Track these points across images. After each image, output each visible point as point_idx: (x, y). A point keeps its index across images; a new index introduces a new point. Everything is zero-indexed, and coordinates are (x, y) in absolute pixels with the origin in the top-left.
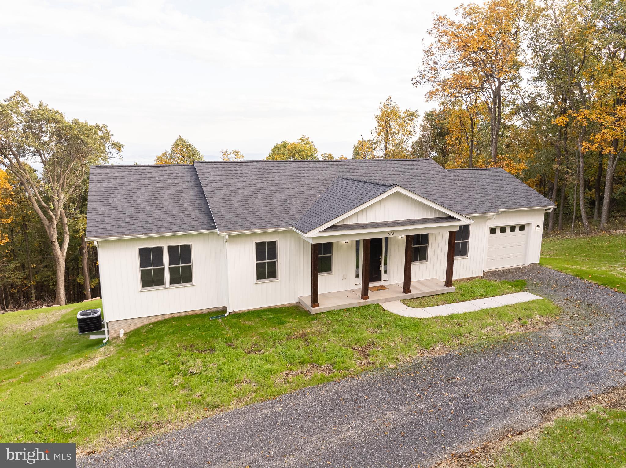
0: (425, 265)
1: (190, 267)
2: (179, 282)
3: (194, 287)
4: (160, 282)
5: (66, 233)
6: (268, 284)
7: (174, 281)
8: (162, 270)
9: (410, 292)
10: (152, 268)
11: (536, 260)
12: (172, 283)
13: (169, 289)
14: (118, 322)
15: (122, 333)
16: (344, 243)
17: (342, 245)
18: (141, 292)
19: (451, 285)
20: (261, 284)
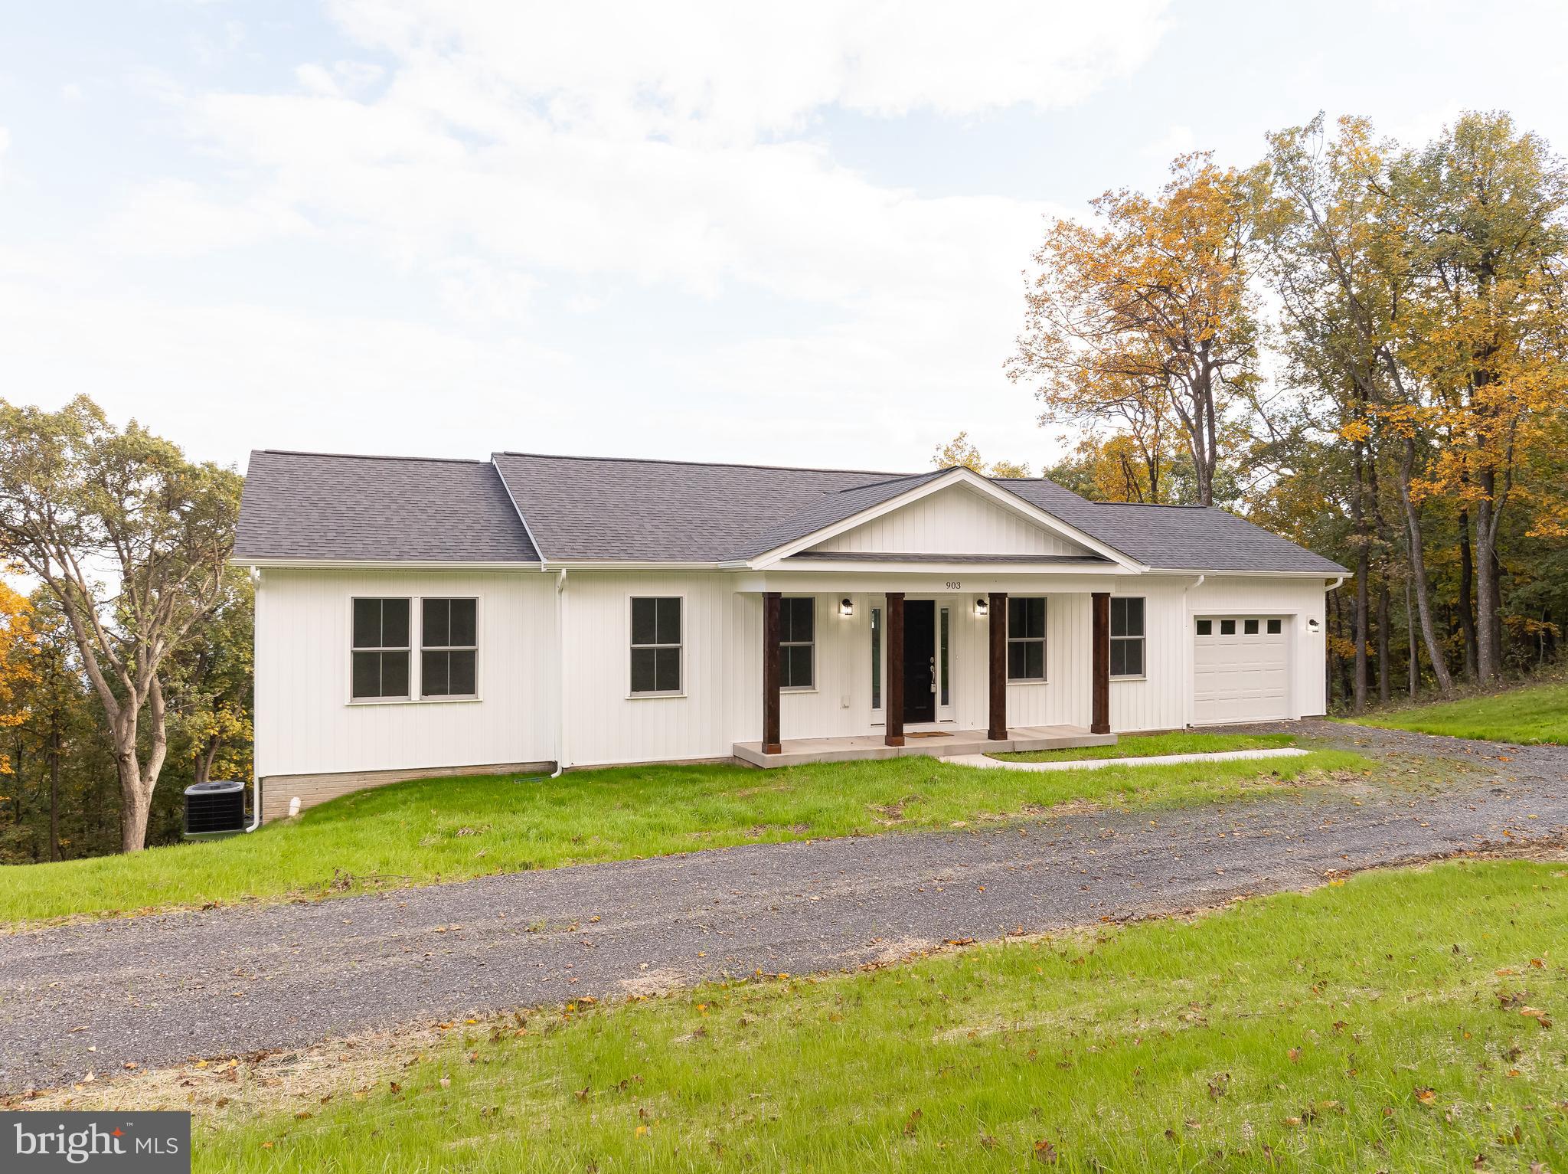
0: (1041, 690)
1: (471, 656)
2: (443, 691)
3: (479, 705)
4: (397, 686)
5: (160, 739)
6: (657, 706)
7: (433, 686)
8: (403, 659)
9: (1006, 738)
10: (382, 649)
11: (1319, 708)
12: (426, 691)
13: (418, 706)
14: (289, 780)
15: (295, 806)
16: (842, 616)
17: (838, 622)
18: (350, 709)
19: (1107, 729)
20: (641, 701)
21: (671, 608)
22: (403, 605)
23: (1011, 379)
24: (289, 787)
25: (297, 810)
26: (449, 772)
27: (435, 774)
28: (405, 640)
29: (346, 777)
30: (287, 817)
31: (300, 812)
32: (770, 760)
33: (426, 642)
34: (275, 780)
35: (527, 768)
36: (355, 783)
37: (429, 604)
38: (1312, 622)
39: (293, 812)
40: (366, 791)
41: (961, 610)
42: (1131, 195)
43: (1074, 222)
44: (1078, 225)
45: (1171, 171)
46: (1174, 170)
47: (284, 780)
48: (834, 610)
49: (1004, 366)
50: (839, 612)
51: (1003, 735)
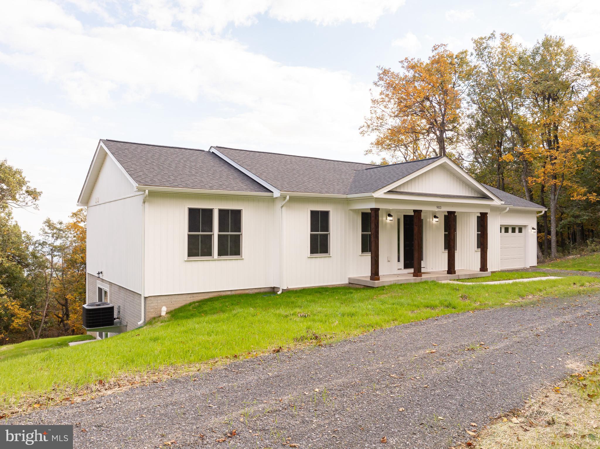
1: (239, 237)
2: (226, 254)
3: (242, 260)
4: (207, 252)
7: (222, 252)
9: (455, 273)
10: (201, 233)
11: (535, 264)
12: (220, 254)
13: (216, 261)
14: (159, 298)
15: (164, 311)
16: (388, 221)
17: (386, 224)
18: (187, 262)
19: (486, 270)
20: (314, 258)
21: (325, 215)
22: (210, 211)
23: (362, 135)
24: (159, 302)
25: (165, 313)
26: (229, 293)
27: (224, 294)
28: (211, 230)
29: (185, 296)
30: (160, 316)
31: (167, 313)
32: (376, 283)
33: (220, 230)
34: (153, 298)
35: (262, 290)
36: (189, 299)
37: (221, 211)
38: (533, 229)
39: (163, 314)
40: (194, 303)
41: (428, 220)
42: (416, 60)
43: (390, 70)
44: (392, 71)
45: (432, 51)
46: (433, 51)
47: (156, 298)
48: (384, 219)
49: (359, 129)
50: (386, 219)
51: (454, 272)
